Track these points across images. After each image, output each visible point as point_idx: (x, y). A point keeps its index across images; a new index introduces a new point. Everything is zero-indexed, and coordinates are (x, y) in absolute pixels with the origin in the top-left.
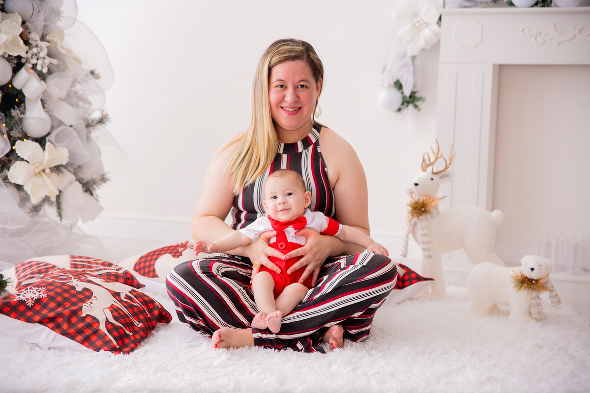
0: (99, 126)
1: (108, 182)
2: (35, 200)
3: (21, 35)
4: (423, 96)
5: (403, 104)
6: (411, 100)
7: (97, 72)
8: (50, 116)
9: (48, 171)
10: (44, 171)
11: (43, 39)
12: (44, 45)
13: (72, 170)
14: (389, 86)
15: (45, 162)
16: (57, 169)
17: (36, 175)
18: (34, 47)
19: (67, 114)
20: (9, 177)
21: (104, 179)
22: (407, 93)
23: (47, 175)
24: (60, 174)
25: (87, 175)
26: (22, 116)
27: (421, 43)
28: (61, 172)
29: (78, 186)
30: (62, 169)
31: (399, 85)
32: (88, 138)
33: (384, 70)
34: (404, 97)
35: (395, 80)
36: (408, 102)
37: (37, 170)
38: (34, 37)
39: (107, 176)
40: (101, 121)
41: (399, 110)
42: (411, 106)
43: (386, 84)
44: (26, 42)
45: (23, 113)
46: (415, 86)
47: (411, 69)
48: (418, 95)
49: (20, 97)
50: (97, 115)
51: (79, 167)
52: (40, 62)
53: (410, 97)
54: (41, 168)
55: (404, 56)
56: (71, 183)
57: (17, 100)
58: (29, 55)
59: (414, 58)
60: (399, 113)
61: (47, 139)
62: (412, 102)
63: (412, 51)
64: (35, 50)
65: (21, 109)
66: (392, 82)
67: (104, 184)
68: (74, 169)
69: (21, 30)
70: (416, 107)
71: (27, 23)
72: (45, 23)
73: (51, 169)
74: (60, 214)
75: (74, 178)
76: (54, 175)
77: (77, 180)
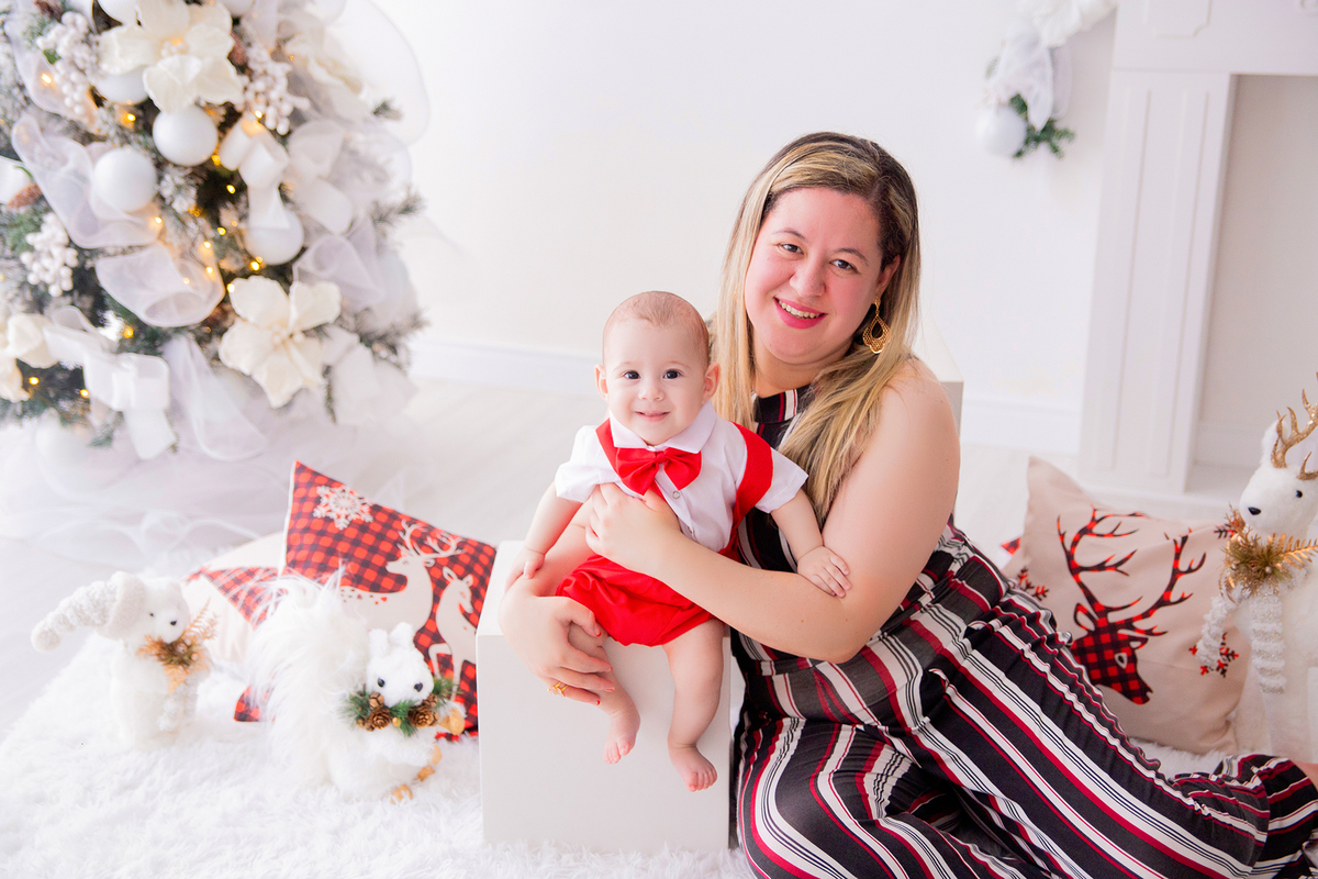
0: (405, 219)
1: (427, 330)
2: (276, 400)
3: (231, 58)
4: (1071, 128)
5: (1027, 142)
6: (1047, 135)
7: (394, 105)
8: (300, 217)
9: (299, 337)
10: (291, 336)
11: (278, 55)
12: (279, 70)
13: (352, 322)
14: (1000, 105)
15: (292, 323)
16: (319, 331)
17: (276, 348)
18: (261, 75)
19: (334, 210)
20: (222, 356)
21: (416, 323)
22: (1038, 120)
23: (297, 345)
24: (325, 340)
25: (379, 323)
26: (242, 226)
27: (1072, 21)
28: (327, 335)
29: (363, 352)
30: (331, 330)
31: (1020, 105)
32: (380, 248)
33: (990, 71)
34: (1030, 129)
35: (1012, 94)
36: (1037, 140)
37: (277, 340)
38: (259, 55)
39: (426, 316)
40: (407, 209)
41: (1019, 154)
42: (1043, 148)
43: (993, 101)
44: (243, 68)
45: (243, 217)
46: (1055, 109)
47: (1049, 71)
48: (1059, 126)
49: (237, 181)
50: (396, 197)
51: (367, 309)
52: (271, 112)
53: (1044, 130)
54: (285, 334)
55: (1034, 43)
56: (350, 349)
57: (231, 189)
58: (250, 95)
59: (1053, 51)
60: (1018, 163)
61: (295, 268)
62: (1048, 140)
63: (1051, 35)
64: (259, 85)
65: (241, 206)
66: (1006, 97)
67: (419, 333)
69: (230, 43)
70: (1055, 150)
71: (244, 22)
72: (282, 17)
73: (305, 332)
74: (331, 411)
75: (355, 338)
76: (313, 343)
77: (361, 341)
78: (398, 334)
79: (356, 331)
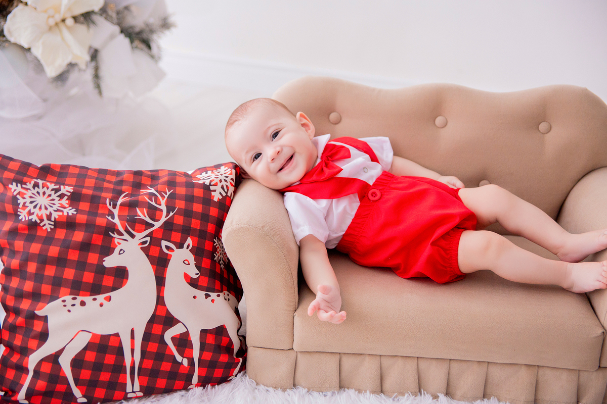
1: (173, 30)
2: (52, 71)
9: (70, 22)
10: (63, 21)
13: (114, 15)
15: (63, 9)
16: (86, 18)
17: (50, 29)
20: (6, 32)
21: (166, 25)
23: (69, 28)
24: (92, 26)
25: (137, 20)
28: (93, 22)
29: (123, 41)
30: (96, 18)
37: (52, 22)
39: (172, 19)
51: (127, 8)
54: (58, 18)
56: (112, 37)
67: (167, 33)
68: (118, 13)
73: (75, 18)
74: (98, 86)
75: (117, 29)
76: (82, 28)
77: (122, 32)
78: (152, 31)
79: (119, 24)
